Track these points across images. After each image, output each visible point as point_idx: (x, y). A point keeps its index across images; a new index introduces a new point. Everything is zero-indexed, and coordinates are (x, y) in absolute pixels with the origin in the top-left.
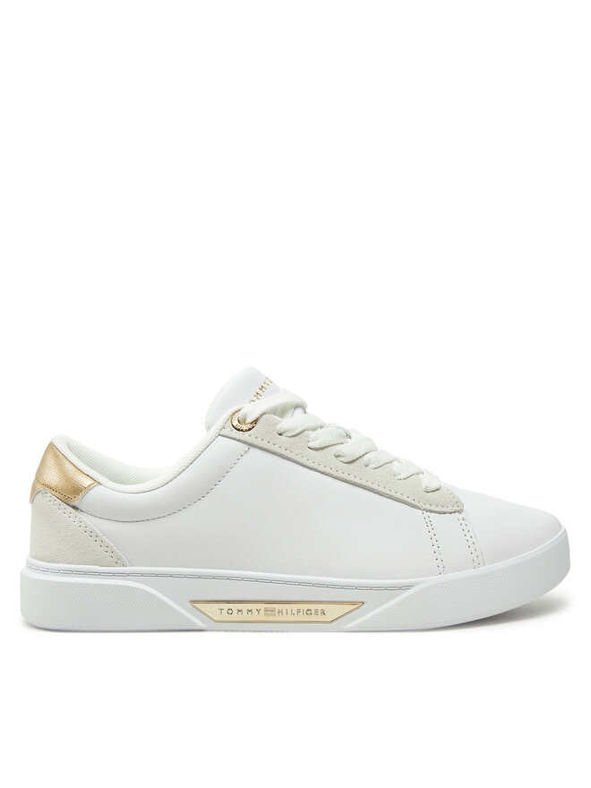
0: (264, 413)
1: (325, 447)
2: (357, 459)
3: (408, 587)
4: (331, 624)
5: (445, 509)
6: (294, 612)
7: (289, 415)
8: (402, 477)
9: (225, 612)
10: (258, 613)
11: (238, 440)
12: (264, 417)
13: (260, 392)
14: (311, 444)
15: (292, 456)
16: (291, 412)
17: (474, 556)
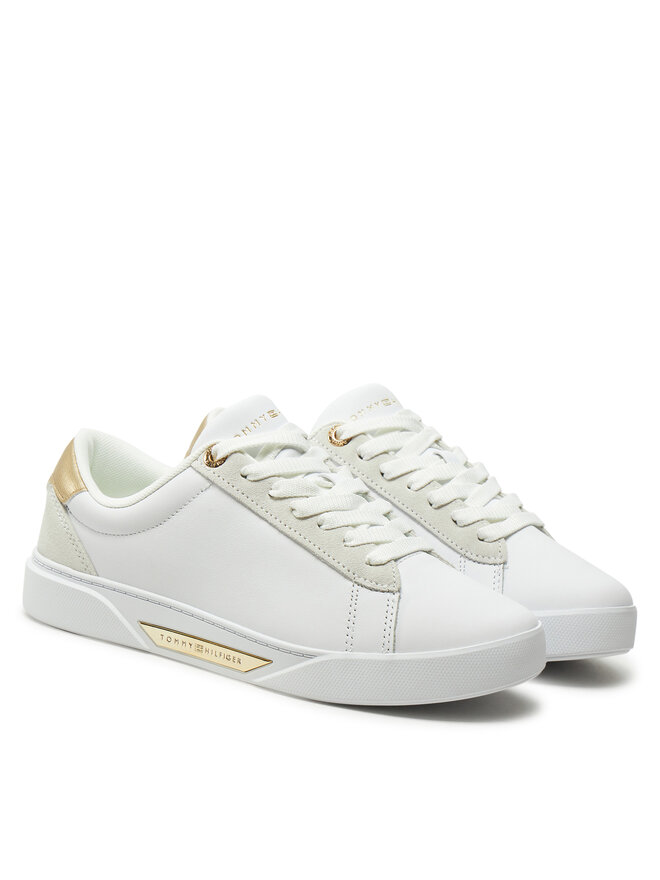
0: (235, 452)
1: (285, 498)
2: (311, 516)
3: (311, 656)
4: (245, 676)
5: (378, 587)
6: (218, 654)
7: (271, 456)
8: (352, 543)
9: (165, 638)
10: (188, 646)
11: (202, 475)
12: (234, 456)
13: (251, 427)
14: (271, 493)
15: (247, 502)
16: (275, 453)
17: (386, 640)
